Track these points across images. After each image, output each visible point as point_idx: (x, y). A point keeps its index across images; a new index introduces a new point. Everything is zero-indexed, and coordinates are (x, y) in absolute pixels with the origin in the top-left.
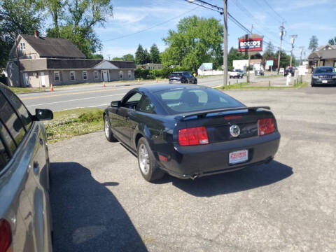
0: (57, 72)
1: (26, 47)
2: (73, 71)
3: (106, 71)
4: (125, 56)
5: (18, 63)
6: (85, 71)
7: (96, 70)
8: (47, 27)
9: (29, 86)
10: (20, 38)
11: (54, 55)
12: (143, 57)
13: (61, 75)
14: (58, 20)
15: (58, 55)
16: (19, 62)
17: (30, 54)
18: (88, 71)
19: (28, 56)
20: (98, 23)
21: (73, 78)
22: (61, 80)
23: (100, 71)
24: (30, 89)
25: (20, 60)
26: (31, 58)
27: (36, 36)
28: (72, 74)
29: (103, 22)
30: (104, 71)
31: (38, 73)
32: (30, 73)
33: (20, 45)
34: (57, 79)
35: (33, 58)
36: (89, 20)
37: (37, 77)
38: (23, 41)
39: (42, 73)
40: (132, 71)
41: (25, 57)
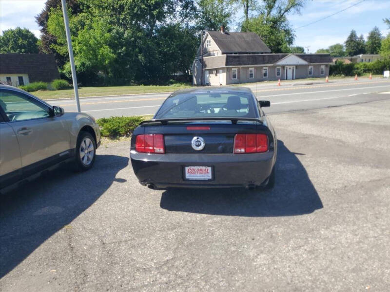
0: (235, 69)
1: (211, 45)
2: (252, 68)
3: (292, 67)
4: (331, 47)
5: (202, 61)
6: (266, 68)
7: (279, 66)
8: (238, 21)
9: (208, 84)
10: (207, 35)
11: (236, 51)
12: (356, 47)
13: (239, 72)
14: (249, 12)
15: (240, 50)
16: (203, 59)
17: (213, 51)
18: (269, 67)
19: (212, 53)
20: (292, 10)
21: (251, 75)
22: (239, 78)
23: (283, 67)
24: (209, 86)
25: (204, 58)
26: (214, 55)
27: (222, 32)
28: (251, 71)
29: (299, 7)
30: (288, 67)
31: (217, 71)
32: (211, 71)
33: (206, 42)
34: (234, 76)
35: (216, 55)
36: (282, 8)
37: (216, 75)
38: (210, 38)
39: (221, 71)
40: (326, 66)
41: (209, 55)
